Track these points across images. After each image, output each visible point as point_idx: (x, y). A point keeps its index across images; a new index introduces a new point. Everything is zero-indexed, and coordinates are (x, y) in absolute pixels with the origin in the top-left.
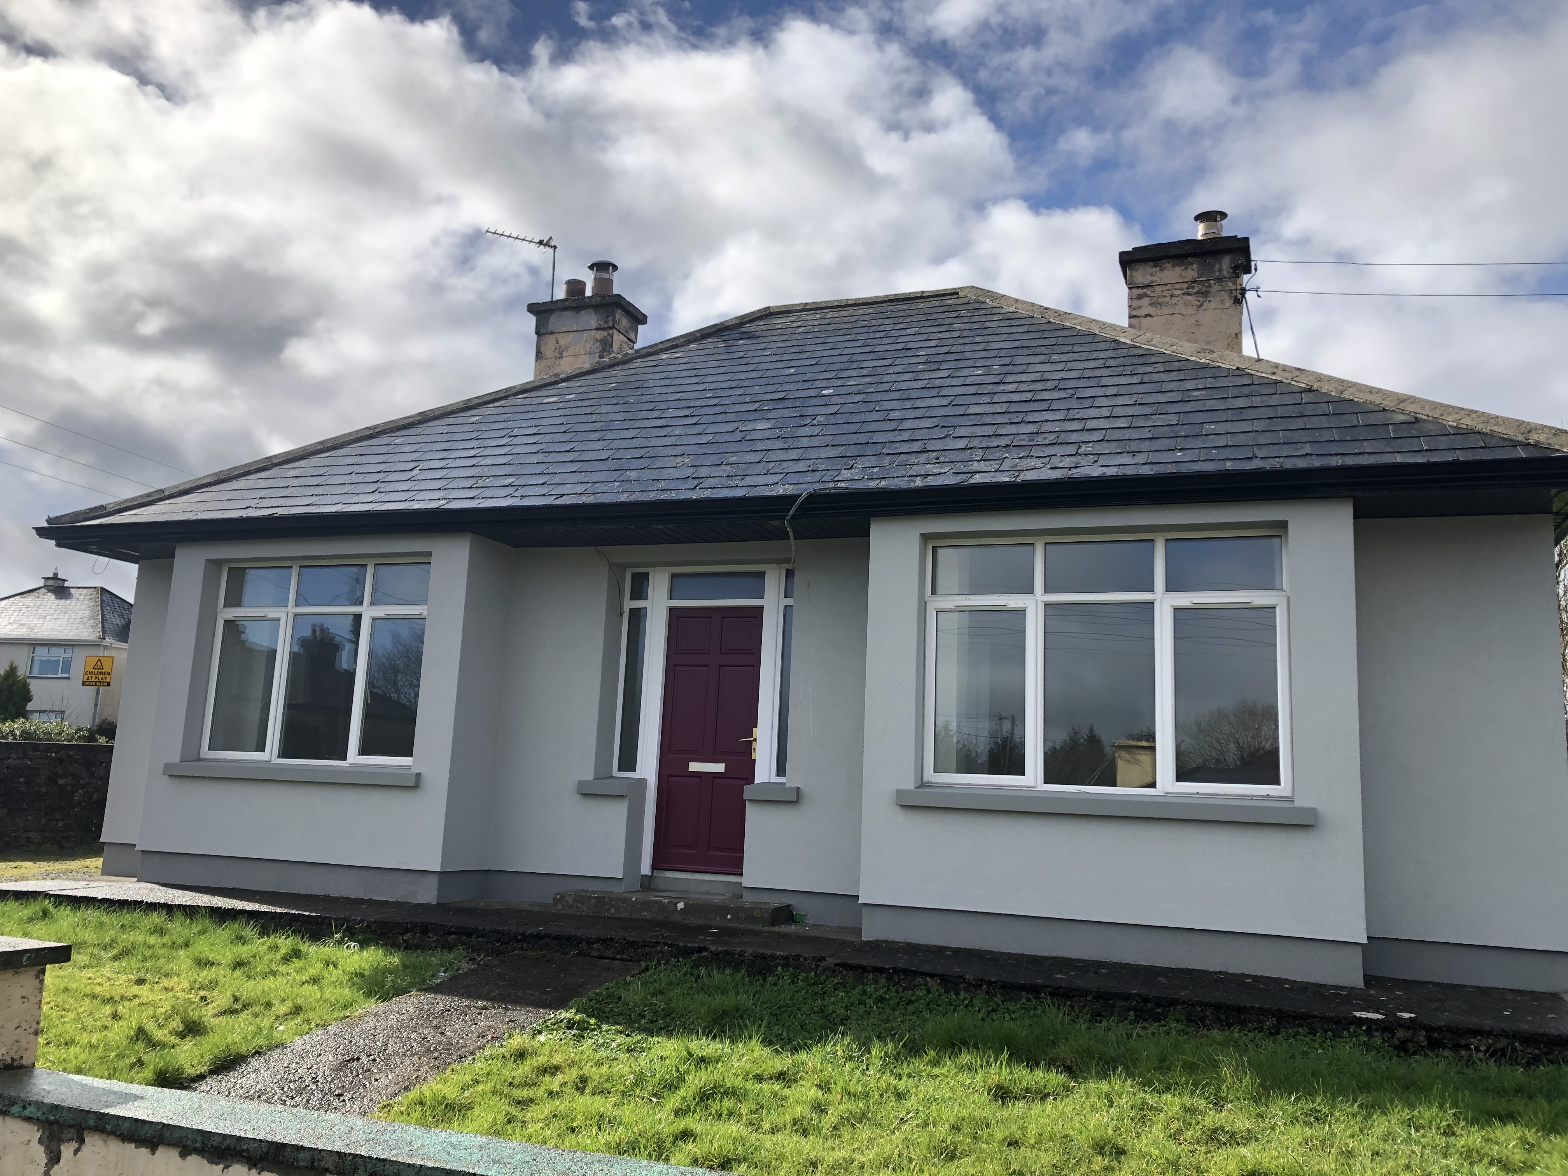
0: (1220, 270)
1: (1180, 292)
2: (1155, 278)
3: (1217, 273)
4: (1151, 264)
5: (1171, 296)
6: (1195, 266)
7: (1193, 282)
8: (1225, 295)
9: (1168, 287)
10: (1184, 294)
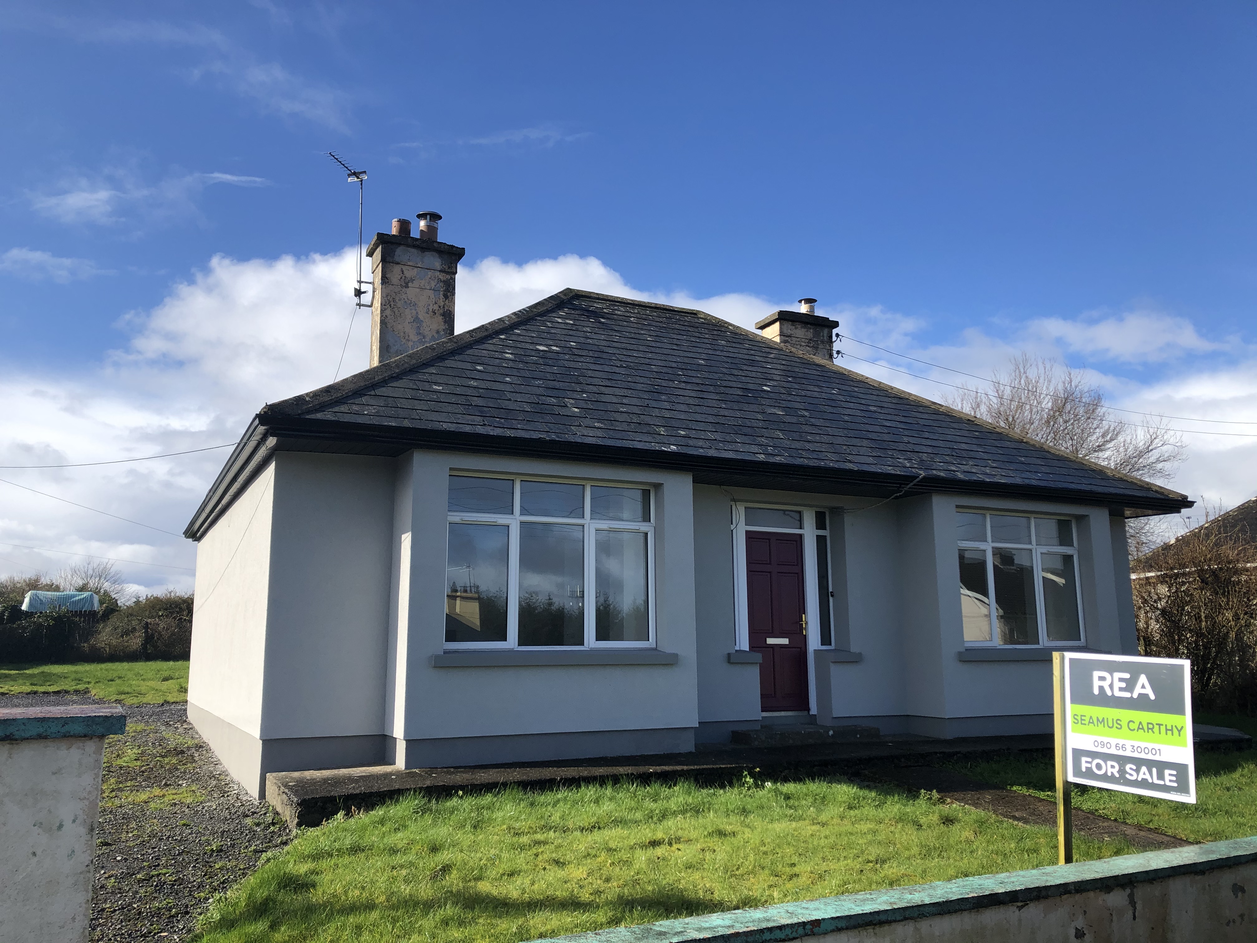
0: (823, 336)
1: (804, 344)
2: (793, 333)
3: (822, 338)
4: (790, 323)
5: (801, 345)
6: (811, 331)
7: (811, 340)
8: (826, 351)
9: (798, 340)
10: (806, 346)
